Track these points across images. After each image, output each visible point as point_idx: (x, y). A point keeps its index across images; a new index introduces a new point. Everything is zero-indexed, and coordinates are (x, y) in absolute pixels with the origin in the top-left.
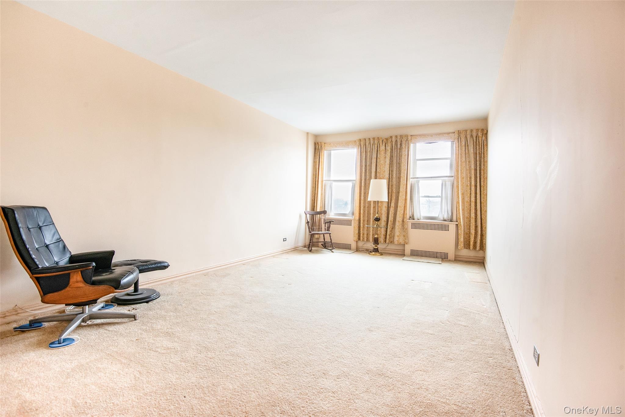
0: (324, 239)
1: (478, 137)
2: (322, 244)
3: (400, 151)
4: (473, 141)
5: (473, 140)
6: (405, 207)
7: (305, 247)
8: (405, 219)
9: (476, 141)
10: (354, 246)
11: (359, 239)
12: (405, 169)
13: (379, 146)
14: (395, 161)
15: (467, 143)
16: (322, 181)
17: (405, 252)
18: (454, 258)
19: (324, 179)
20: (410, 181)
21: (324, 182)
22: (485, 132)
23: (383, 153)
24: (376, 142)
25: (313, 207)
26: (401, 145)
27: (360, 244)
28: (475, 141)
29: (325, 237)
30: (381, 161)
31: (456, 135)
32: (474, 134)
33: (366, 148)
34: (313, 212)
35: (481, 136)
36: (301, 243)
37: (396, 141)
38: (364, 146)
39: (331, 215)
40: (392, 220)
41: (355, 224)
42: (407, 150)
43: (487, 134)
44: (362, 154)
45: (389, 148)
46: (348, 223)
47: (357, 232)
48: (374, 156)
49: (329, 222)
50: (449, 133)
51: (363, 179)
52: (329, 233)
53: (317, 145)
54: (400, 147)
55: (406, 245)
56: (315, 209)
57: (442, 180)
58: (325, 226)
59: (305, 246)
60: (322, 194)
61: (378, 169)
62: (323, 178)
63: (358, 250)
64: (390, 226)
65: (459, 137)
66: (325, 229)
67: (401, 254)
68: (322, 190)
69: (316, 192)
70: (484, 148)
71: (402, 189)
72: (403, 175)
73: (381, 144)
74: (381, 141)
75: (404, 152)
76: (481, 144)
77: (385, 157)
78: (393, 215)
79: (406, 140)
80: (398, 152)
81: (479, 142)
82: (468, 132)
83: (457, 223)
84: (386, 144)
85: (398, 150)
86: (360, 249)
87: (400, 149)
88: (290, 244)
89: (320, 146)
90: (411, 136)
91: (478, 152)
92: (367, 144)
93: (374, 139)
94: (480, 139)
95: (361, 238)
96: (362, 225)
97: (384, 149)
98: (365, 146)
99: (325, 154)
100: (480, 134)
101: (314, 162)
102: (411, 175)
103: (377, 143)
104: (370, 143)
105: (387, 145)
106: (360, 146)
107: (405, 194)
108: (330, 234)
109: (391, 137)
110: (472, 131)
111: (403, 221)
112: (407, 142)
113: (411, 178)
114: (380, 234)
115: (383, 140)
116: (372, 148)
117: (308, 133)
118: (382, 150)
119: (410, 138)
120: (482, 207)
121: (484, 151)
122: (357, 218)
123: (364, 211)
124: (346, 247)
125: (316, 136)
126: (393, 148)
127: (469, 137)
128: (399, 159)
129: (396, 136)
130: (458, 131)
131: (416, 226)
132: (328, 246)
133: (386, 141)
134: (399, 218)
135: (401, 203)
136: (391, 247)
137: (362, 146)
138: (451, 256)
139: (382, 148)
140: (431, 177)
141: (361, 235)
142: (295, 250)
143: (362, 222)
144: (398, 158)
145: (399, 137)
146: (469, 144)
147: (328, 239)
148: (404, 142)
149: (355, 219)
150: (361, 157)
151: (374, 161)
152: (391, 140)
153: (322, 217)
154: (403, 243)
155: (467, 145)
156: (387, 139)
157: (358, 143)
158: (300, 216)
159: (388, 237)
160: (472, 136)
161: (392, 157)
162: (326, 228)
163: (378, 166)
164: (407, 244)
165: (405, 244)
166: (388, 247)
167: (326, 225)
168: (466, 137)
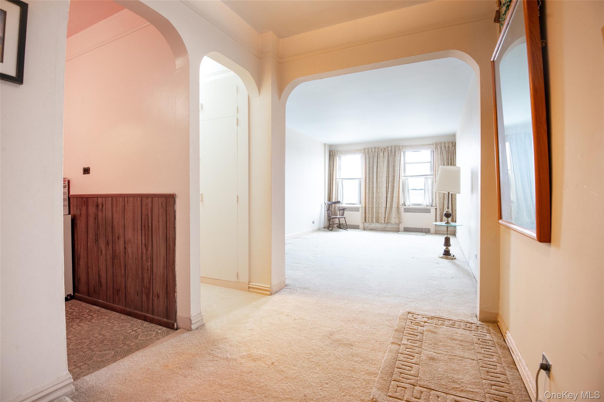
0: (339, 222)
1: (449, 148)
2: (337, 226)
3: (394, 157)
4: (446, 150)
5: (446, 149)
6: (398, 197)
7: (325, 228)
8: (399, 206)
9: (448, 150)
10: (361, 226)
11: (365, 221)
12: (398, 170)
13: (379, 153)
14: (391, 164)
15: (442, 152)
16: (336, 179)
17: (399, 229)
18: (434, 232)
19: (337, 178)
20: (402, 178)
21: (337, 180)
22: (454, 145)
23: (381, 158)
24: (377, 150)
25: (329, 199)
26: (395, 152)
27: (366, 225)
28: (447, 150)
29: (340, 220)
30: (381, 164)
31: (434, 146)
32: (447, 145)
33: (369, 154)
34: (329, 203)
35: (451, 147)
36: (322, 226)
37: (392, 150)
38: (367, 153)
39: (343, 205)
41: (362, 211)
42: (399, 157)
43: (455, 145)
44: (366, 159)
45: (386, 155)
46: (357, 209)
47: (364, 216)
48: (376, 160)
49: (344, 209)
50: (429, 145)
51: (367, 177)
52: (344, 217)
53: (331, 152)
54: (394, 154)
55: (400, 224)
56: (331, 200)
57: (425, 177)
58: (340, 212)
59: (324, 227)
60: (336, 189)
61: (378, 170)
62: (336, 177)
63: (364, 229)
64: (388, 211)
65: (436, 148)
66: (340, 214)
67: (397, 231)
68: (336, 186)
69: (331, 188)
70: (453, 155)
71: (396, 184)
72: (397, 174)
73: (380, 152)
74: (380, 150)
75: (397, 158)
76: (451, 152)
77: (384, 162)
78: (389, 203)
79: (398, 149)
80: (393, 158)
81: (450, 151)
82: (443, 144)
83: (436, 207)
84: (384, 152)
85: (393, 156)
86: (366, 229)
87: (394, 156)
88: (316, 226)
89: (333, 153)
90: (402, 146)
91: (449, 158)
92: (370, 152)
93: (375, 148)
94: (451, 149)
95: (367, 221)
96: (367, 211)
97: (383, 156)
98: (368, 153)
99: (337, 159)
100: (451, 145)
101: (330, 165)
102: (402, 174)
103: (377, 151)
104: (372, 151)
105: (384, 153)
106: (364, 153)
107: (398, 188)
108: (345, 218)
109: (388, 147)
110: (445, 143)
111: (398, 207)
112: (399, 151)
113: (403, 176)
114: (381, 217)
115: (381, 149)
116: (373, 155)
117: (325, 144)
118: (381, 156)
119: (401, 148)
120: (453, 196)
121: (453, 157)
122: (364, 206)
123: (369, 201)
124: (356, 227)
125: (330, 146)
126: (389, 154)
127: (443, 147)
128: (394, 163)
129: (391, 147)
130: (436, 143)
131: (407, 210)
132: (340, 227)
133: (384, 150)
134: (395, 205)
135: (395, 195)
136: (389, 226)
137: (366, 153)
138: (433, 230)
139: (381, 155)
140: (417, 176)
141: (367, 218)
142: (319, 230)
143: (367, 208)
144: (393, 162)
145: (393, 147)
146: (443, 152)
147: (342, 221)
148: (397, 151)
149: (362, 207)
150: (365, 162)
151: (375, 164)
152: (388, 149)
153: (338, 205)
154: (398, 223)
155: (441, 153)
156: (385, 149)
157: (363, 151)
158: (322, 206)
159: (386, 218)
160: (445, 147)
161: (389, 161)
162: (341, 214)
163: (378, 168)
164: (401, 223)
165: (399, 224)
166: (388, 226)
167: (340, 211)
168: (441, 147)
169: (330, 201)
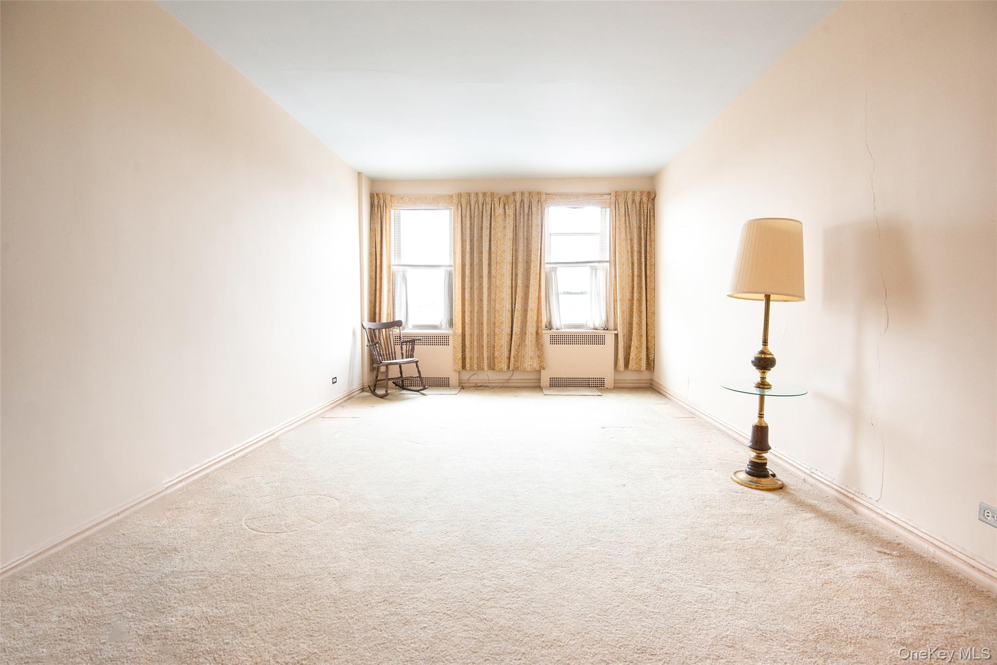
0: (401, 373)
1: (642, 204)
2: (393, 382)
3: (528, 219)
4: (636, 209)
5: (636, 207)
6: (538, 309)
7: (363, 391)
8: (540, 330)
9: (640, 209)
10: (454, 379)
11: (464, 367)
12: (538, 248)
13: (494, 208)
14: (521, 235)
15: (628, 211)
16: (389, 267)
17: (540, 383)
18: (613, 385)
19: (393, 262)
20: (546, 267)
21: (392, 267)
22: (652, 197)
23: (500, 219)
24: (488, 200)
25: (373, 316)
26: (530, 207)
27: (465, 376)
28: (638, 208)
29: (402, 369)
30: (498, 233)
31: (613, 198)
32: (637, 199)
33: (470, 209)
34: (372, 325)
35: (647, 202)
36: (356, 385)
37: (522, 201)
38: (467, 207)
39: (409, 330)
40: (518, 332)
41: (455, 341)
42: (540, 218)
43: (654, 199)
44: (463, 219)
45: (510, 212)
46: (442, 340)
47: (460, 355)
48: (486, 224)
49: (412, 342)
50: (602, 195)
51: (467, 263)
52: (414, 362)
53: (376, 198)
54: (529, 211)
55: (542, 371)
56: (377, 319)
57: (591, 266)
58: (402, 348)
59: (362, 389)
60: (389, 291)
61: (492, 247)
62: (390, 260)
63: (463, 387)
64: (515, 341)
65: (617, 202)
66: (402, 354)
67: (536, 386)
68: (389, 283)
69: (378, 287)
70: (650, 220)
71: (533, 282)
72: (535, 258)
73: (497, 205)
74: (496, 200)
75: (536, 221)
76: (646, 214)
77: (505, 228)
78: (519, 324)
79: (537, 200)
80: (526, 219)
81: (643, 211)
82: (630, 195)
83: (616, 332)
84: (505, 205)
85: (526, 217)
86: (467, 385)
87: (528, 215)
88: (341, 389)
89: (382, 201)
90: (546, 194)
91: (642, 226)
92: (473, 203)
93: (484, 194)
94: (645, 206)
95: (468, 366)
96: (467, 343)
97: (502, 213)
98: (469, 207)
99: (391, 216)
100: (645, 199)
101: (372, 230)
102: (547, 258)
103: (490, 202)
104: (477, 201)
105: (507, 207)
106: (460, 205)
107: (538, 290)
108: (417, 362)
109: (514, 194)
110: (634, 193)
111: (537, 333)
112: (539, 204)
113: (547, 263)
114: (500, 356)
115: (500, 198)
116: (481, 210)
117: (359, 173)
118: (499, 215)
119: (544, 197)
120: (648, 307)
121: (650, 225)
122: (460, 331)
123: (472, 320)
124: (442, 383)
125: (373, 181)
126: (517, 211)
127: (629, 202)
128: (528, 231)
129: (522, 194)
130: (616, 192)
131: (558, 339)
132: (402, 384)
133: (506, 199)
134: (531, 329)
135: (532, 304)
136: (517, 376)
137: (464, 205)
138: (609, 383)
139: (499, 211)
140: (577, 263)
141: (468, 360)
142: (350, 398)
143: (467, 337)
144: (526, 230)
145: (526, 195)
146: (630, 213)
147: (410, 371)
148: (534, 204)
149: (455, 334)
150: (462, 226)
151: (486, 232)
152: (514, 200)
153: (396, 331)
154: (538, 368)
155: (627, 214)
156: (507, 197)
157: (455, 200)
158: (354, 333)
159: (512, 359)
160: (633, 201)
161: (516, 227)
162: (404, 352)
163: (492, 242)
164: (544, 369)
165: (540, 370)
166: (514, 377)
167: (404, 347)
168: (626, 203)
169: (375, 321)
